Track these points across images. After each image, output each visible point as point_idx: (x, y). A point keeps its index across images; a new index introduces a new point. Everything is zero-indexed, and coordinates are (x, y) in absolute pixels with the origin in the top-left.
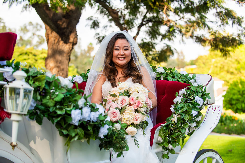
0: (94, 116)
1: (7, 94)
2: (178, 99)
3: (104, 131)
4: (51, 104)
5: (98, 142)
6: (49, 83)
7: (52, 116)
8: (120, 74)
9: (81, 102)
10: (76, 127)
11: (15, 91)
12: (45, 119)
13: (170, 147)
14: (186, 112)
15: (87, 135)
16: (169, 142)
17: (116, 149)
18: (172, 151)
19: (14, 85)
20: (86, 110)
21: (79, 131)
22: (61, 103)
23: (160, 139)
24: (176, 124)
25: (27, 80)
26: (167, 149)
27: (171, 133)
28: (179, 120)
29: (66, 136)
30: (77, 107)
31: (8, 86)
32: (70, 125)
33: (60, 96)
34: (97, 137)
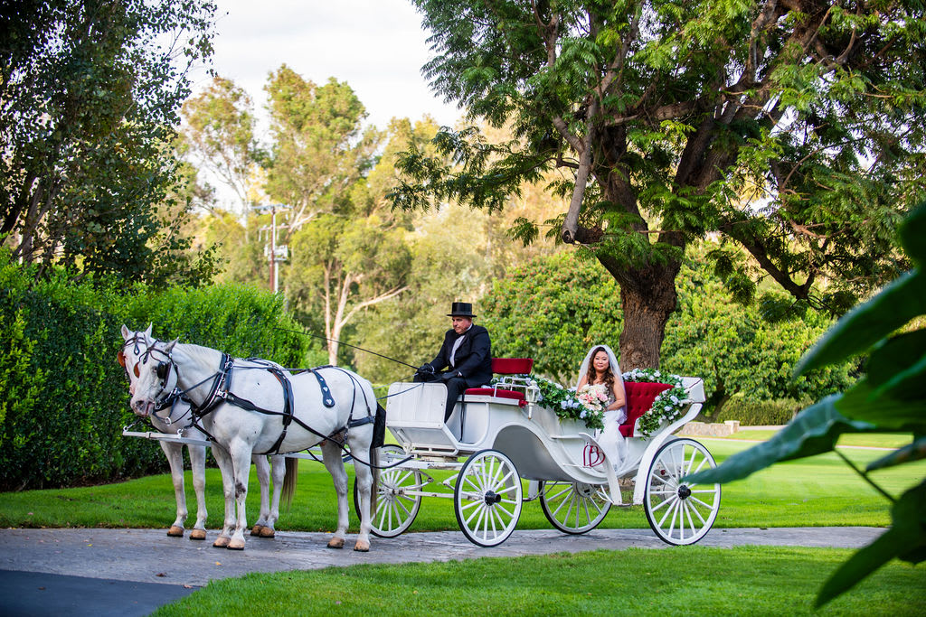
0: (576, 405)
1: (527, 393)
2: (657, 398)
3: (583, 414)
4: (551, 398)
5: (584, 423)
6: (550, 387)
7: (551, 404)
8: (598, 380)
9: (567, 397)
10: (565, 411)
11: (531, 391)
12: (548, 406)
13: (646, 432)
14: (659, 407)
15: (572, 416)
16: (645, 429)
17: (598, 427)
18: (647, 435)
19: (530, 387)
20: (570, 402)
21: (567, 413)
22: (556, 397)
23: (639, 426)
24: (651, 416)
25: (538, 384)
26: (644, 434)
27: (646, 422)
28: (654, 413)
29: (559, 416)
30: (564, 400)
31: (527, 388)
32: (561, 409)
33: (555, 393)
34: (580, 418)
